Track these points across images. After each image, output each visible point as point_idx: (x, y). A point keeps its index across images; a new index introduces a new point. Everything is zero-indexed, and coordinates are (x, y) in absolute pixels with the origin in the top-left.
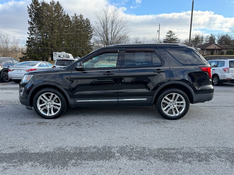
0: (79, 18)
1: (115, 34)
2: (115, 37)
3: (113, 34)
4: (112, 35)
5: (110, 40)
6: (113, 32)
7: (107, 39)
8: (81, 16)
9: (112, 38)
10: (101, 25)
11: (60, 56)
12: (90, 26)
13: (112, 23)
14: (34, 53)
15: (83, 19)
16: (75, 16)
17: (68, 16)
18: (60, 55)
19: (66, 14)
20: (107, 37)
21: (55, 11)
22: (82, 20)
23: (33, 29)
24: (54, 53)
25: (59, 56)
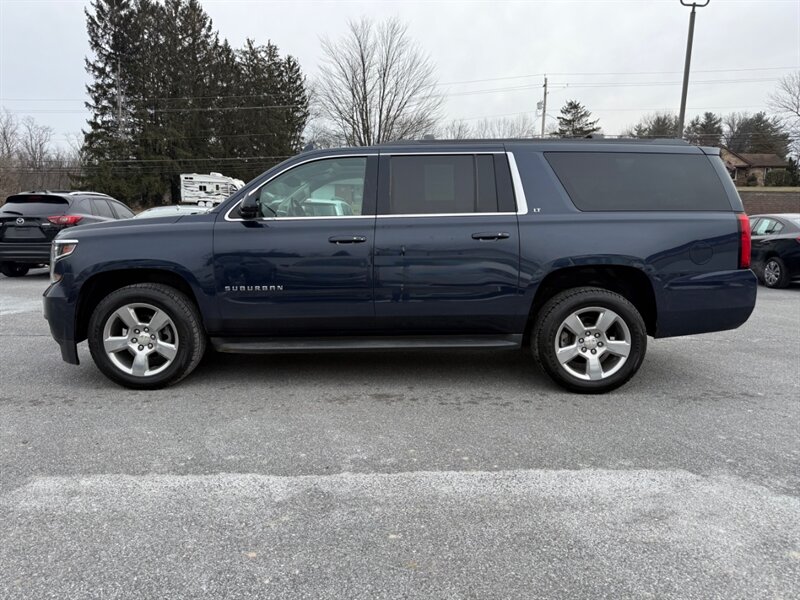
0: (263, 54)
1: (392, 114)
2: (392, 123)
3: (385, 112)
4: (383, 117)
5: (377, 133)
6: (385, 107)
7: (366, 131)
8: (272, 51)
9: (383, 126)
10: (344, 79)
11: (205, 188)
12: (299, 83)
13: (384, 74)
14: (115, 177)
15: (277, 60)
16: (251, 48)
17: (227, 50)
18: (203, 185)
19: (221, 43)
20: (365, 121)
21: (183, 30)
22: (275, 64)
23: (105, 93)
24: (182, 177)
25: (203, 188)
